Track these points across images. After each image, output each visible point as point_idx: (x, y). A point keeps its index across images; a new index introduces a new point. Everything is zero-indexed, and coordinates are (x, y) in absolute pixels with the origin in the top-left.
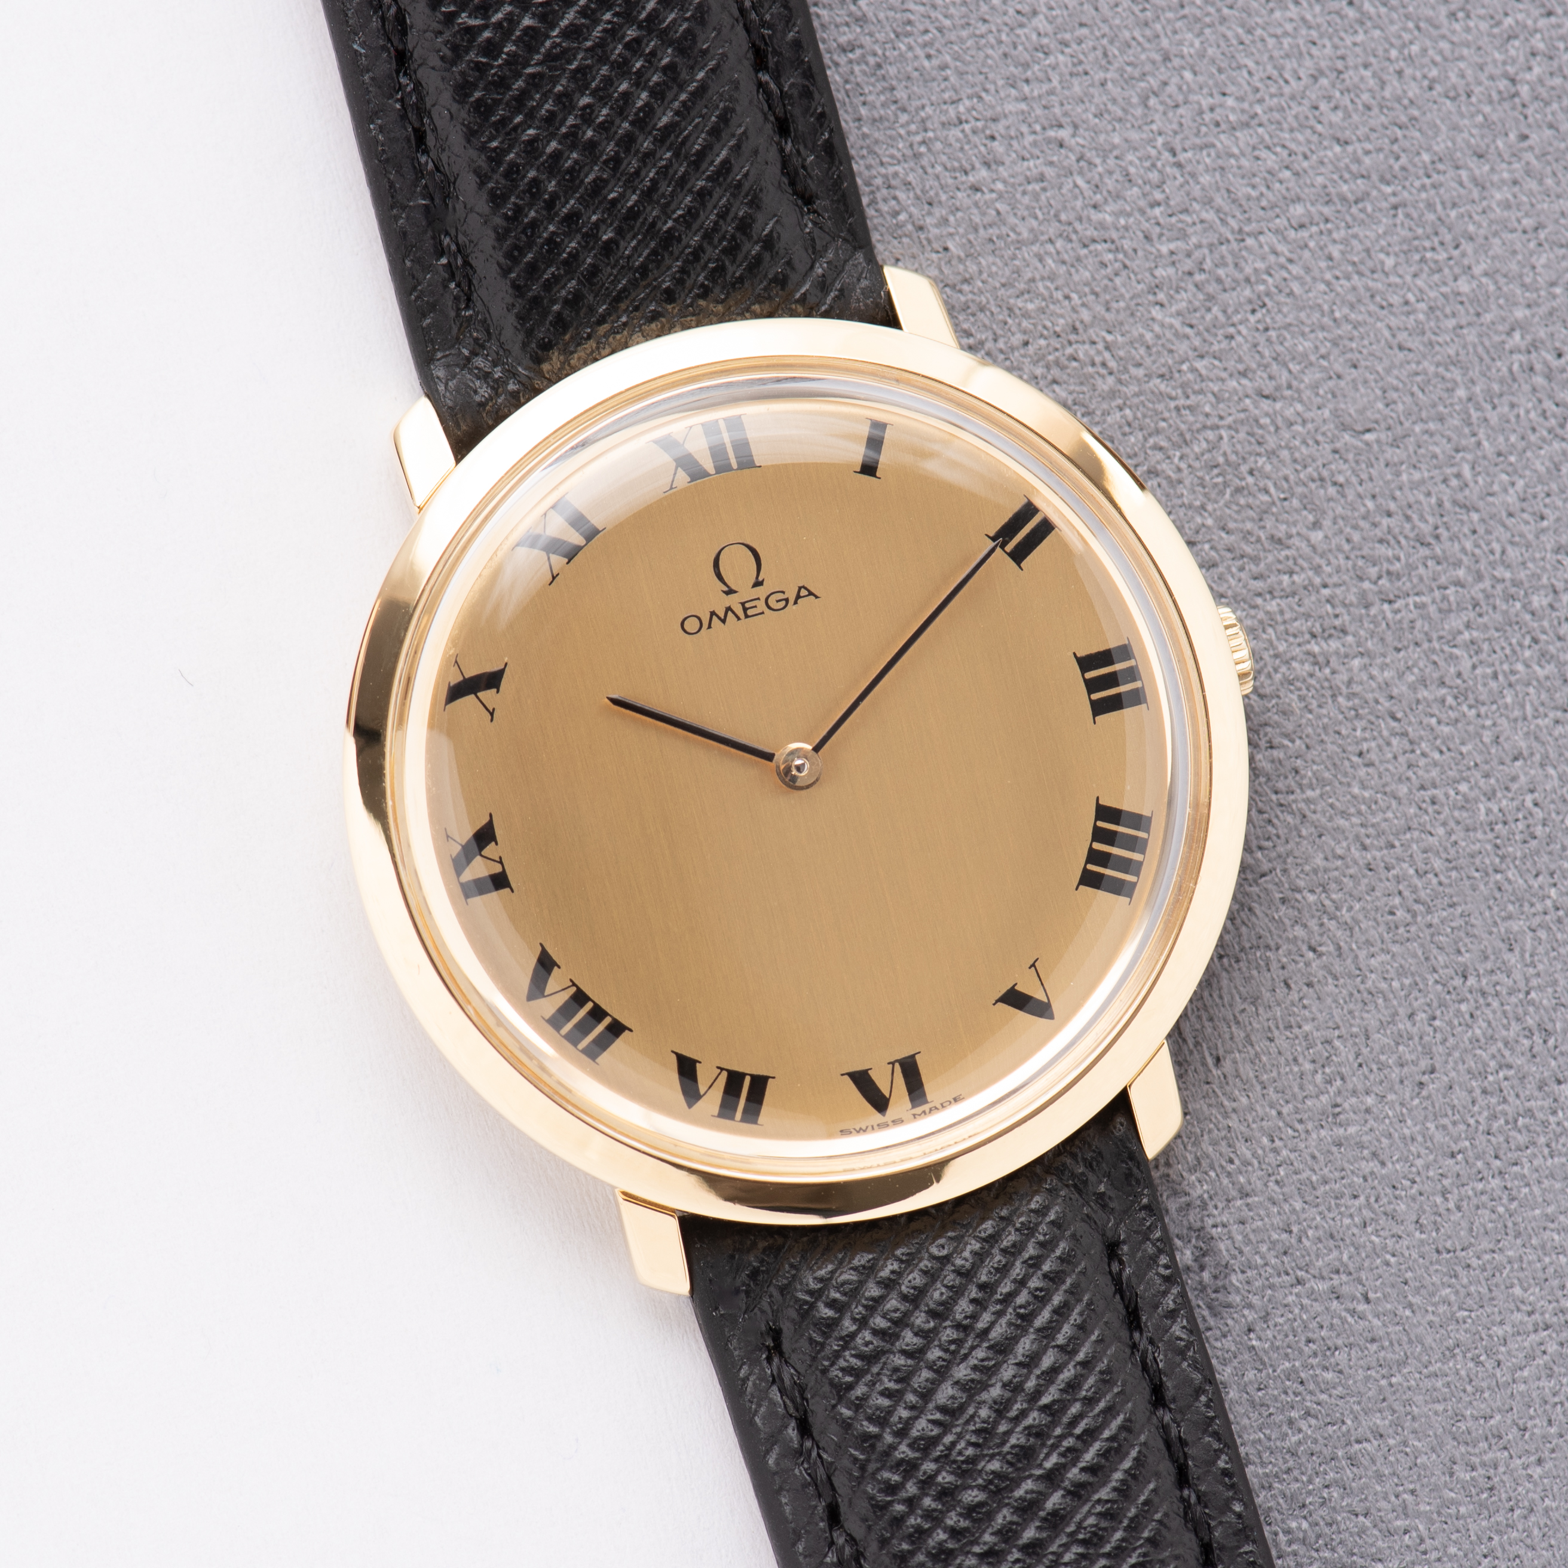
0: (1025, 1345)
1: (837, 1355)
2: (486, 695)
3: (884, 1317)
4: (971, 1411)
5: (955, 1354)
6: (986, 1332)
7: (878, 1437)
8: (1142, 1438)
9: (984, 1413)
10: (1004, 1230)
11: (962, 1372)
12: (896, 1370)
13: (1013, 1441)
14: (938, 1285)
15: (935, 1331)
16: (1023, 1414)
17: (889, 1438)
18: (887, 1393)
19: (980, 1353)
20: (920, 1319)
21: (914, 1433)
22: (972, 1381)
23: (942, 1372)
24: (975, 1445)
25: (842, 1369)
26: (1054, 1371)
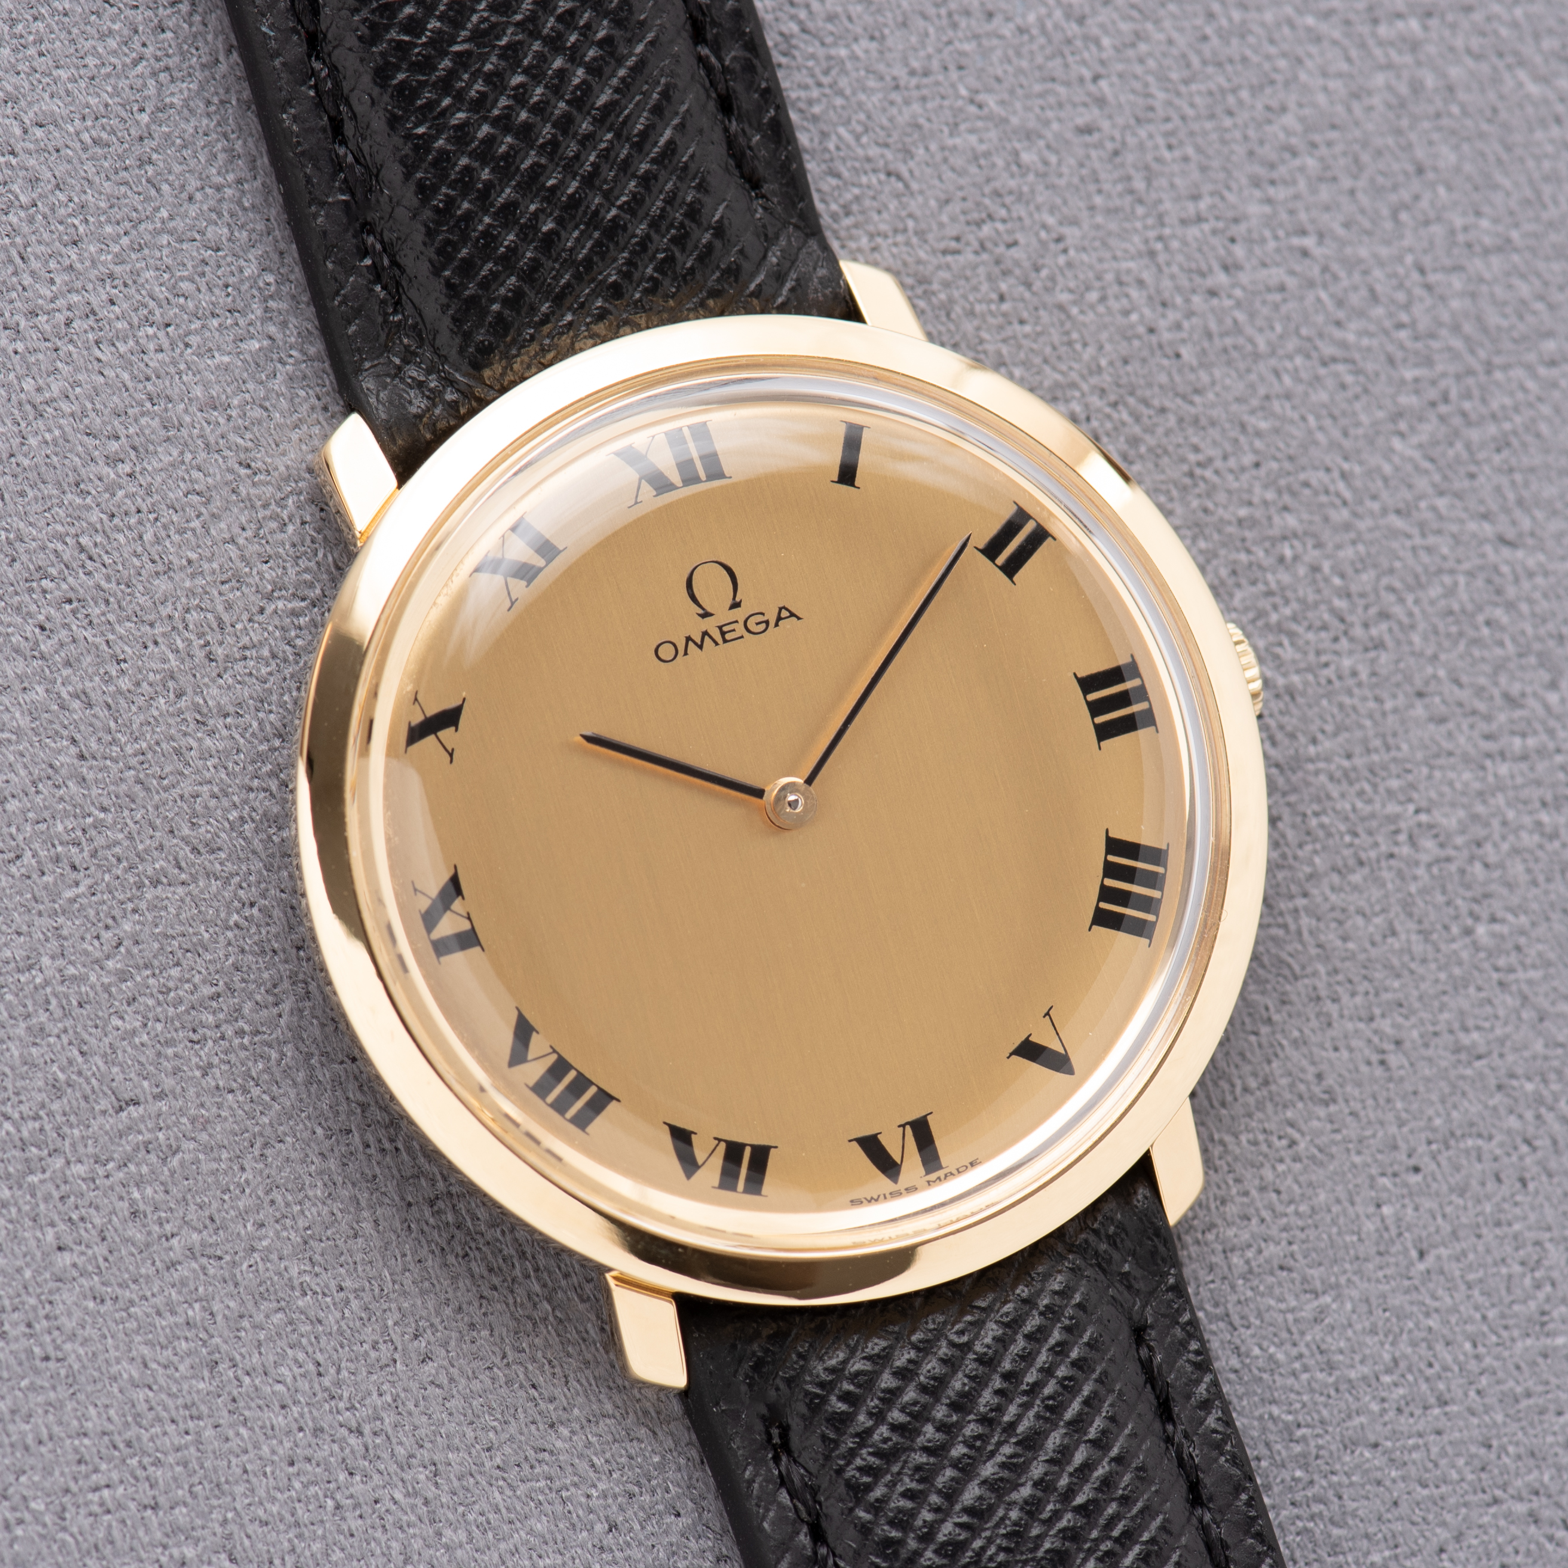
0: (1054, 1440)
1: (852, 1453)
2: (446, 734)
3: (902, 1410)
4: (1001, 1512)
5: (979, 1450)
6: (1012, 1426)
7: (901, 1542)
8: (1183, 1540)
9: (1014, 1514)
10: (1027, 1314)
11: (988, 1470)
12: (918, 1468)
13: (1047, 1545)
14: (960, 1375)
15: (959, 1426)
16: (1056, 1515)
17: (912, 1544)
18: (908, 1494)
19: (1007, 1450)
20: (940, 1412)
21: (941, 1538)
22: (1001, 1479)
23: (966, 1469)
24: (1007, 1550)
25: (860, 1469)
26: (1087, 1468)
